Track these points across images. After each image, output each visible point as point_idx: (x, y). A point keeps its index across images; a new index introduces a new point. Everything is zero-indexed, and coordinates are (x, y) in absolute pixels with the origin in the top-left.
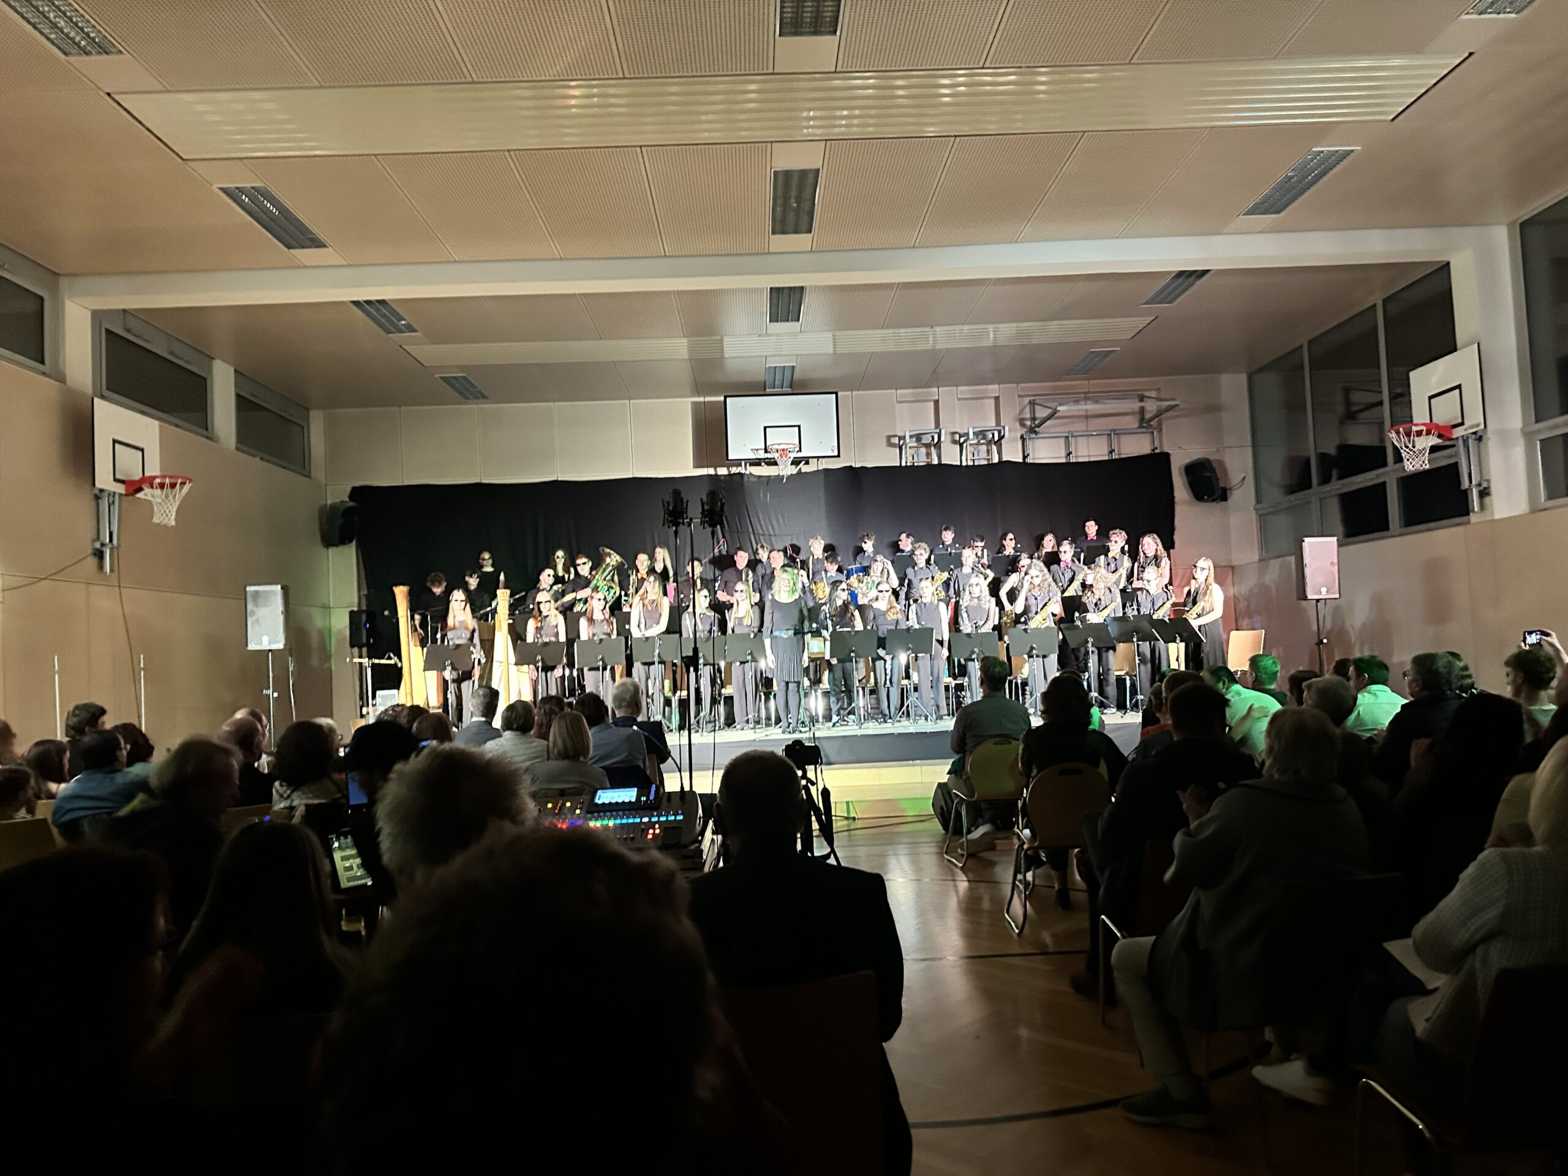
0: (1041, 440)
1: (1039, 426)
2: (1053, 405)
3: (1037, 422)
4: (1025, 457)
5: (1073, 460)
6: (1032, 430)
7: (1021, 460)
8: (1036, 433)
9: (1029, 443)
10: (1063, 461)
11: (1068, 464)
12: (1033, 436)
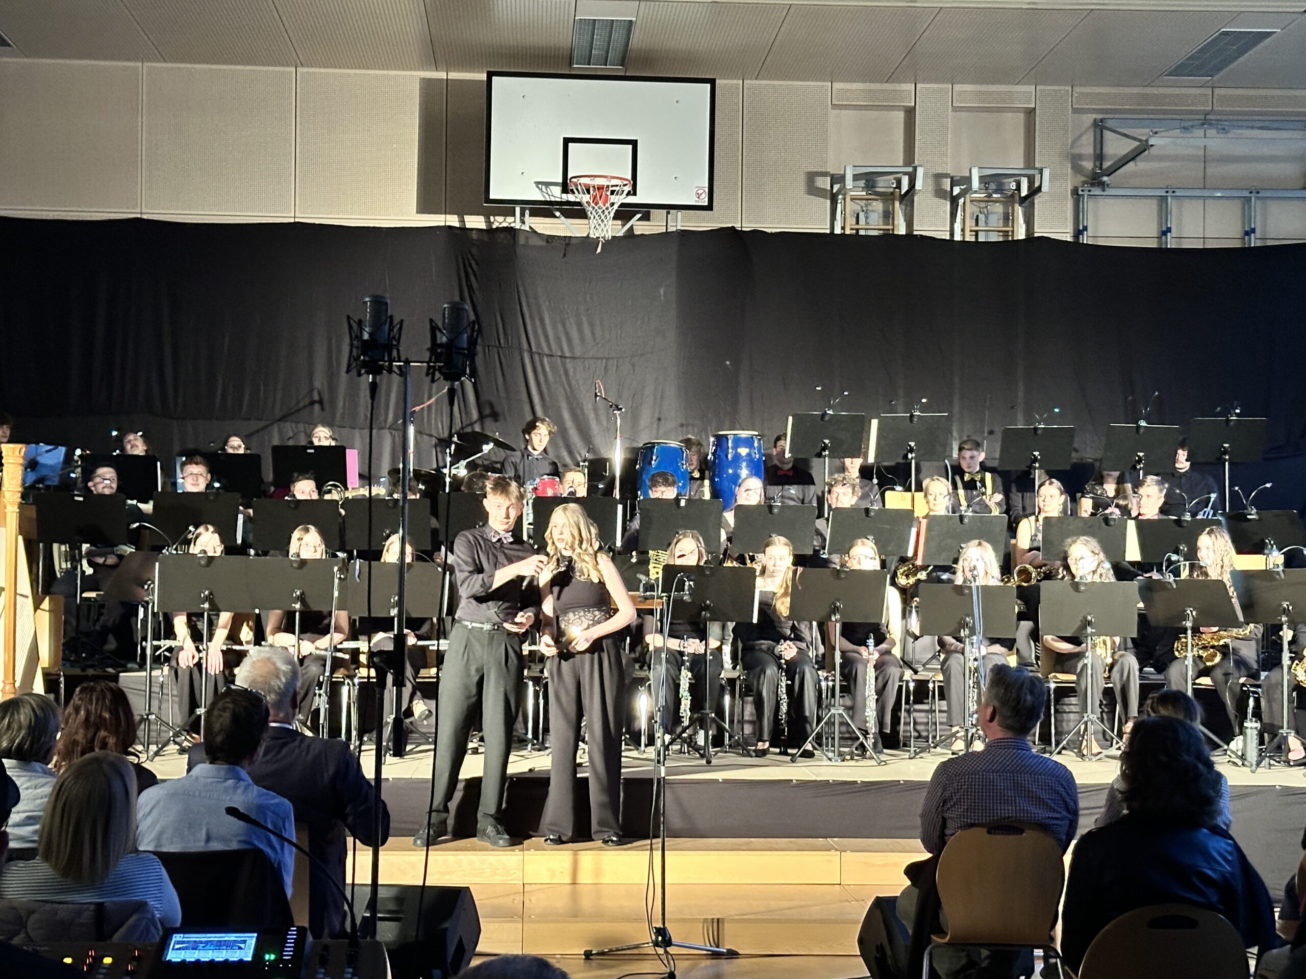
0: (1111, 201)
1: (1110, 172)
2: (1142, 133)
3: (1106, 164)
4: (1078, 233)
5: (1171, 244)
6: (1096, 180)
7: (1069, 239)
8: (1103, 185)
9: (1089, 205)
10: (1153, 244)
11: (1161, 253)
12: (1096, 191)
